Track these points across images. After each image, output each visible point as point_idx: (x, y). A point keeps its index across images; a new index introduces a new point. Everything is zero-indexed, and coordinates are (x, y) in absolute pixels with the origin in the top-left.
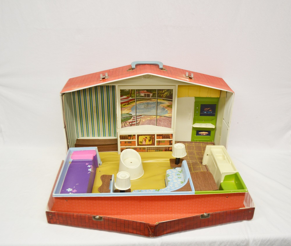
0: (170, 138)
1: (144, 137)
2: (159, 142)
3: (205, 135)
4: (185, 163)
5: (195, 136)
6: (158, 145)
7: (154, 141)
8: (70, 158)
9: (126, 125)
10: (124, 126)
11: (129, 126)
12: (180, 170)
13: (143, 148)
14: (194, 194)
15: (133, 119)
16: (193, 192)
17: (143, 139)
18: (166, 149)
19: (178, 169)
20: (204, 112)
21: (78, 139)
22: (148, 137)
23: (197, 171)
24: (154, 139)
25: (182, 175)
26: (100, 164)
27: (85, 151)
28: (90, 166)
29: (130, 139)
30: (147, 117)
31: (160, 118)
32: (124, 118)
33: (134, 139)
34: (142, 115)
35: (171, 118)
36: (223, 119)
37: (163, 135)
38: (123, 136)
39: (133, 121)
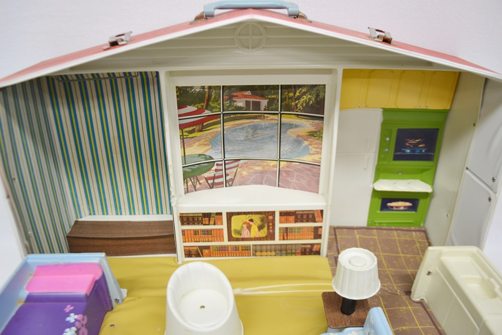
0: (314, 221)
1: (246, 218)
2: (286, 233)
3: (402, 208)
4: (377, 315)
5: (379, 212)
6: (284, 239)
7: (274, 229)
9: (198, 186)
10: (193, 189)
11: (206, 188)
13: (242, 246)
15: (216, 170)
17: (244, 223)
18: (305, 249)
20: (404, 151)
21: (80, 220)
22: (257, 218)
24: (274, 225)
26: (117, 300)
27: (69, 265)
28: (76, 317)
29: (209, 224)
30: (252, 163)
31: (288, 167)
32: (191, 169)
33: (217, 225)
34: (240, 160)
35: (320, 166)
36: (467, 168)
37: (297, 213)
38: (189, 215)
39: (216, 175)
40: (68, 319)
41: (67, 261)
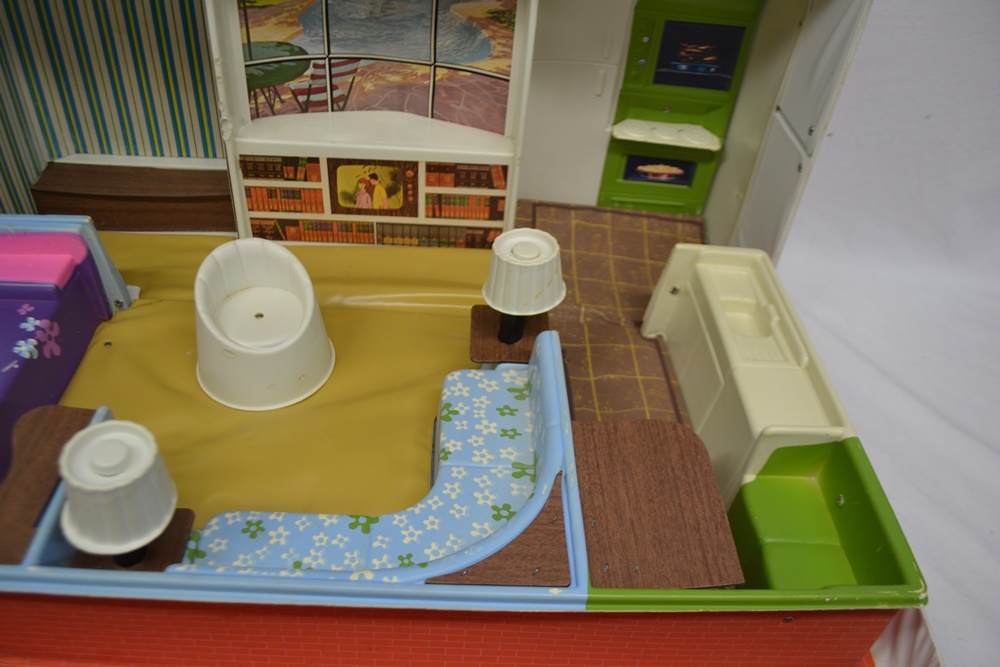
0: (491, 186)
1: (364, 172)
2: (438, 204)
3: (664, 178)
4: (549, 344)
5: (620, 180)
6: (434, 216)
7: (415, 195)
9: (278, 106)
10: (268, 111)
11: (293, 111)
12: (520, 382)
13: (358, 224)
14: (581, 608)
15: (313, 77)
16: (575, 595)
17: (361, 181)
18: (473, 237)
19: (511, 373)
20: (675, 67)
21: (57, 161)
22: (384, 173)
23: (612, 376)
24: (416, 188)
25: (528, 414)
26: (118, 304)
27: (25, 234)
28: (38, 323)
29: (295, 179)
30: (383, 68)
31: (450, 79)
32: (262, 70)
33: (311, 181)
34: (359, 59)
35: (508, 81)
37: (459, 168)
38: (257, 160)
39: (313, 86)
40: (23, 325)
41: (21, 228)
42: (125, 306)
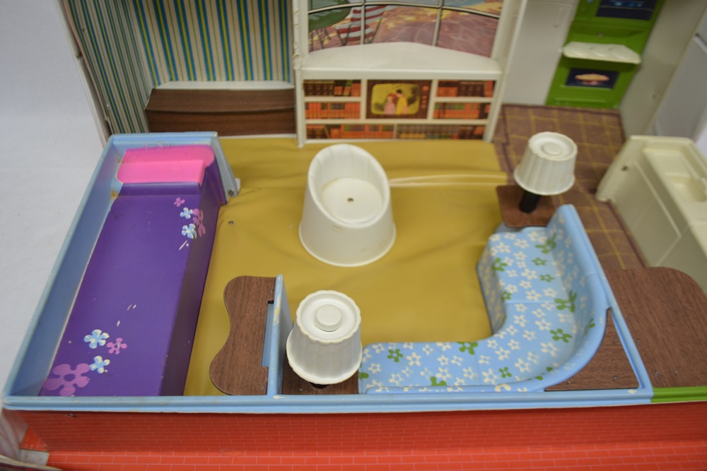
0: (482, 96)
1: (392, 88)
5: (563, 86)
6: (439, 118)
7: (427, 104)
8: (116, 176)
9: (326, 42)
10: (319, 46)
11: (336, 45)
12: (542, 240)
13: (384, 126)
14: (648, 402)
15: (353, 20)
16: (643, 394)
18: (465, 131)
19: (534, 235)
20: (613, 4)
22: (407, 90)
24: (428, 99)
25: (554, 264)
26: (231, 193)
27: (171, 147)
28: (191, 211)
29: (342, 95)
30: (402, 11)
31: (452, 18)
32: (318, 16)
33: (354, 96)
34: (386, 5)
35: (498, 18)
36: (697, 35)
37: (462, 83)
38: (316, 83)
39: (352, 27)
40: (182, 214)
41: (168, 143)
42: (235, 194)
